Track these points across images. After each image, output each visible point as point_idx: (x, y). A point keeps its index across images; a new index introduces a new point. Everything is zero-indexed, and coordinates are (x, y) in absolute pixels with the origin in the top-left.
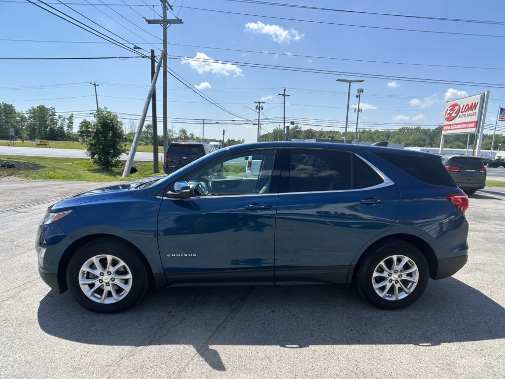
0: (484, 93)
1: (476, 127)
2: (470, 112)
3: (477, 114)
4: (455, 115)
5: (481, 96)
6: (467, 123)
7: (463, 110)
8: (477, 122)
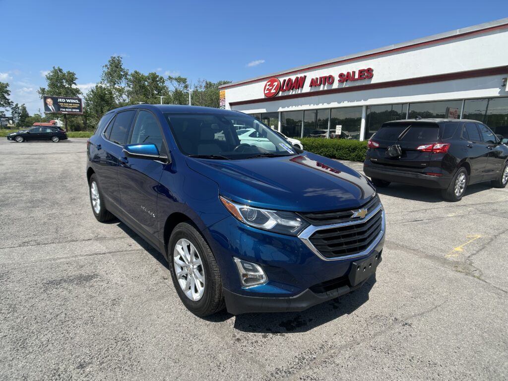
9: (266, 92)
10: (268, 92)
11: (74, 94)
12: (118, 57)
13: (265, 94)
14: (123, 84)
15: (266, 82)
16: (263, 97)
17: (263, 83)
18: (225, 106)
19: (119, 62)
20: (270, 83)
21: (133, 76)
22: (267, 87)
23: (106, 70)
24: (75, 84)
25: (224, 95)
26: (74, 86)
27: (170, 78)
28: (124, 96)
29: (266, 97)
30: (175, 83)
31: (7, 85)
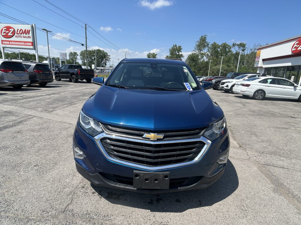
0: (33, 25)
1: (33, 46)
2: (24, 35)
3: (31, 37)
4: (12, 34)
5: (31, 26)
6: (25, 42)
7: (18, 32)
8: (33, 42)
9: (293, 50)
10: (295, 49)
11: (180, 58)
12: (205, 35)
13: (292, 51)
14: (205, 51)
15: (295, 41)
16: (290, 53)
17: (292, 43)
18: (259, 61)
19: (205, 38)
20: (298, 42)
21: (212, 45)
22: (295, 46)
23: (197, 44)
24: (181, 52)
25: (260, 54)
26: (180, 53)
27: (234, 45)
28: (205, 58)
29: (293, 54)
30: (237, 48)
31: (156, 55)
